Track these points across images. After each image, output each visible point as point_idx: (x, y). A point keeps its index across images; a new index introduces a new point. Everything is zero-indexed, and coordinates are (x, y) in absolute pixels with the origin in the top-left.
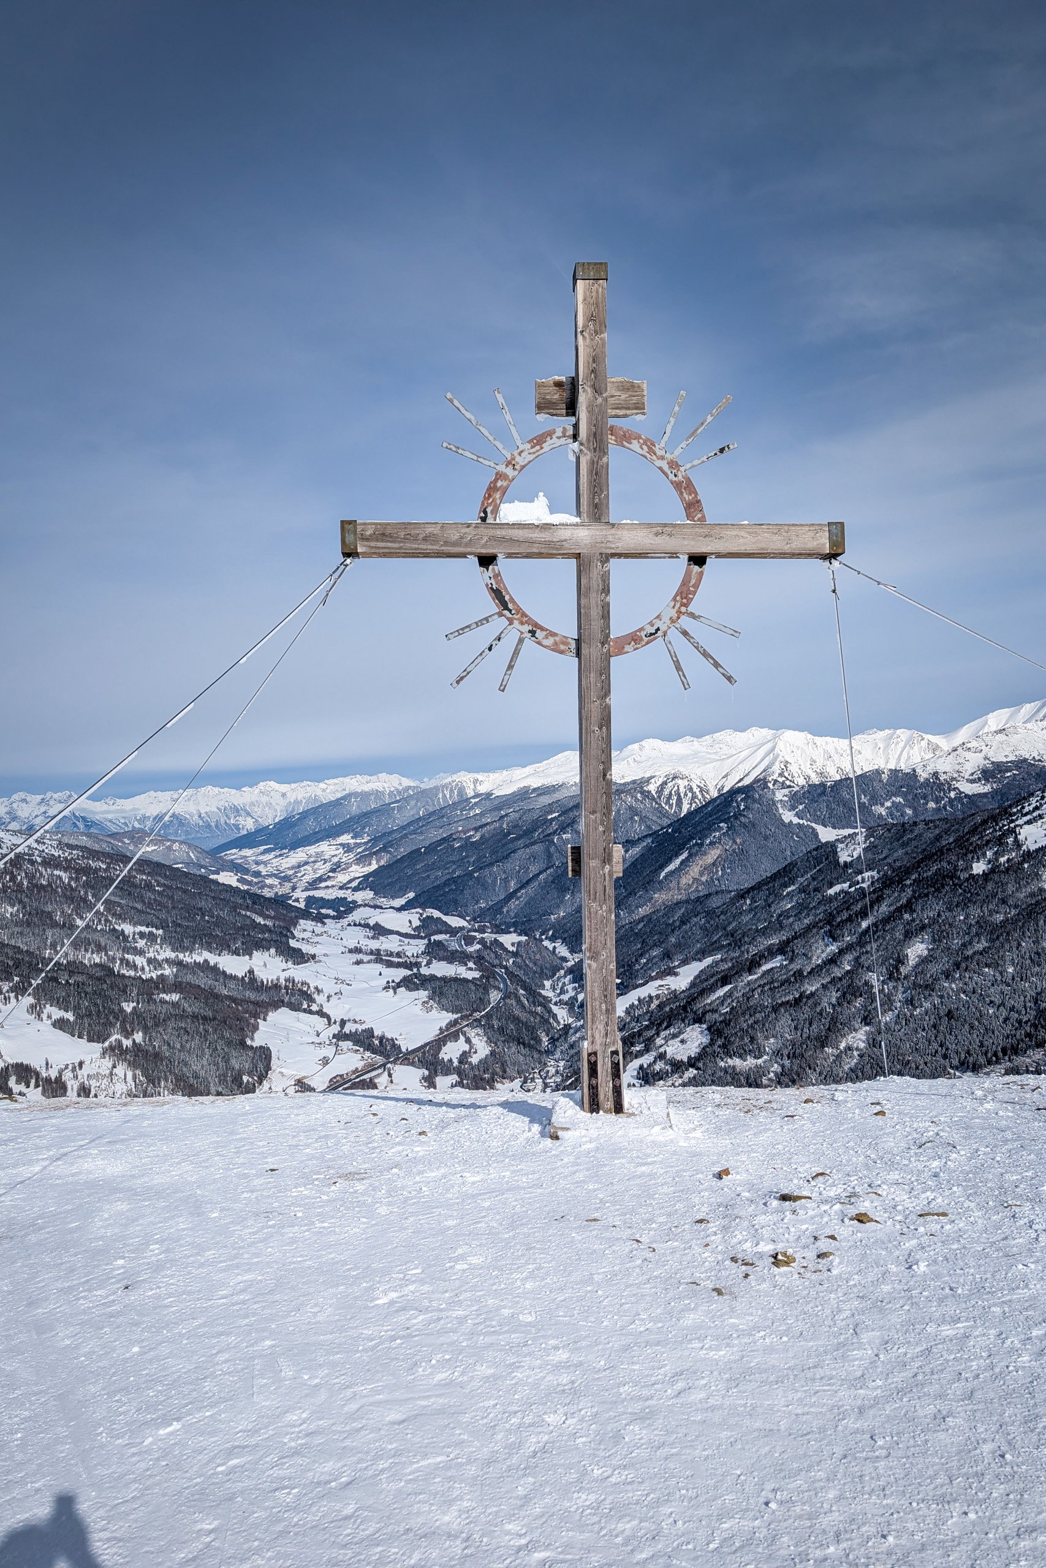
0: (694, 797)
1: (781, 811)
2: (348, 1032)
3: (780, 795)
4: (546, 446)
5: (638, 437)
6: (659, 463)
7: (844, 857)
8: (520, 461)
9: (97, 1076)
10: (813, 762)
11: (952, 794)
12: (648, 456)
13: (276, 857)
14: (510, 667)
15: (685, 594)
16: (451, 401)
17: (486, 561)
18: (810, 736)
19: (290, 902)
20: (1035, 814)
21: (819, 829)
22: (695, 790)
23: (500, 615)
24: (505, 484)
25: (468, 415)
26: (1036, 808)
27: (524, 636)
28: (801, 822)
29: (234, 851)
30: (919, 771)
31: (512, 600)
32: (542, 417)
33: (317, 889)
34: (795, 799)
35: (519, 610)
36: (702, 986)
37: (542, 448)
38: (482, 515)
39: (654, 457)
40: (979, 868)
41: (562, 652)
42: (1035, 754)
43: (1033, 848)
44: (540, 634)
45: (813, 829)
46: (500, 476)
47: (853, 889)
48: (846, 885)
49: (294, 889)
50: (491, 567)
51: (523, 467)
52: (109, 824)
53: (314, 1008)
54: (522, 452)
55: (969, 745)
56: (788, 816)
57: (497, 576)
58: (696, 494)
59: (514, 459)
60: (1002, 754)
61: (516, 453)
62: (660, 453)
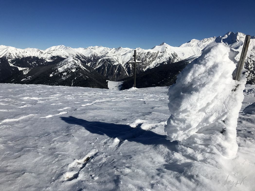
3: (9, 60)
7: (24, 73)
10: (16, 54)
11: (45, 62)
18: (15, 48)
20: (61, 66)
28: (14, 66)
30: (39, 57)
34: (12, 62)
40: (51, 75)
42: (60, 55)
45: (17, 68)
47: (27, 80)
55: (48, 52)
56: (11, 65)
60: (55, 54)
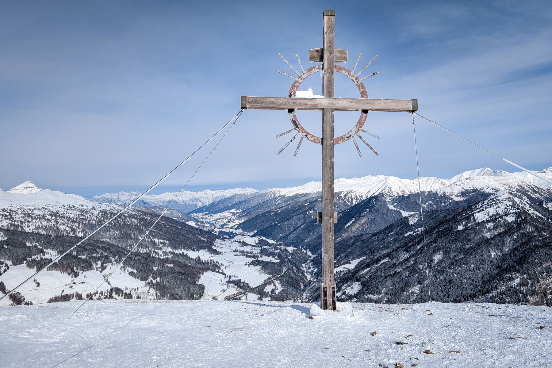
0: (357, 199)
1: (388, 205)
2: (232, 280)
3: (388, 199)
4: (313, 72)
5: (345, 69)
6: (352, 78)
7: (411, 222)
8: (303, 77)
9: (143, 293)
10: (400, 188)
11: (450, 201)
12: (348, 75)
13: (209, 216)
14: (298, 147)
15: (360, 123)
16: (280, 56)
17: (291, 111)
18: (399, 178)
19: (213, 233)
20: (481, 209)
21: (402, 212)
22: (357, 197)
23: (295, 129)
24: (298, 84)
25: (286, 61)
26: (481, 207)
27: (303, 137)
28: (396, 209)
29: (194, 214)
30: (438, 192)
31: (299, 124)
32: (311, 62)
33: (223, 228)
34: (393, 201)
35: (302, 128)
36: (359, 268)
37: (311, 72)
38: (290, 95)
39: (350, 76)
40: (460, 228)
41: (316, 143)
42: (481, 187)
43: (480, 221)
44: (309, 136)
45: (400, 212)
46: (296, 82)
47: (414, 234)
48: (412, 233)
49: (215, 228)
50: (292, 113)
51: (305, 79)
52: (152, 203)
53: (220, 271)
54: (304, 73)
55: (456, 183)
56: (391, 207)
57: (294, 116)
58: (365, 89)
59: (301, 76)
60: (469, 186)
61: (302, 74)
62: (352, 74)
